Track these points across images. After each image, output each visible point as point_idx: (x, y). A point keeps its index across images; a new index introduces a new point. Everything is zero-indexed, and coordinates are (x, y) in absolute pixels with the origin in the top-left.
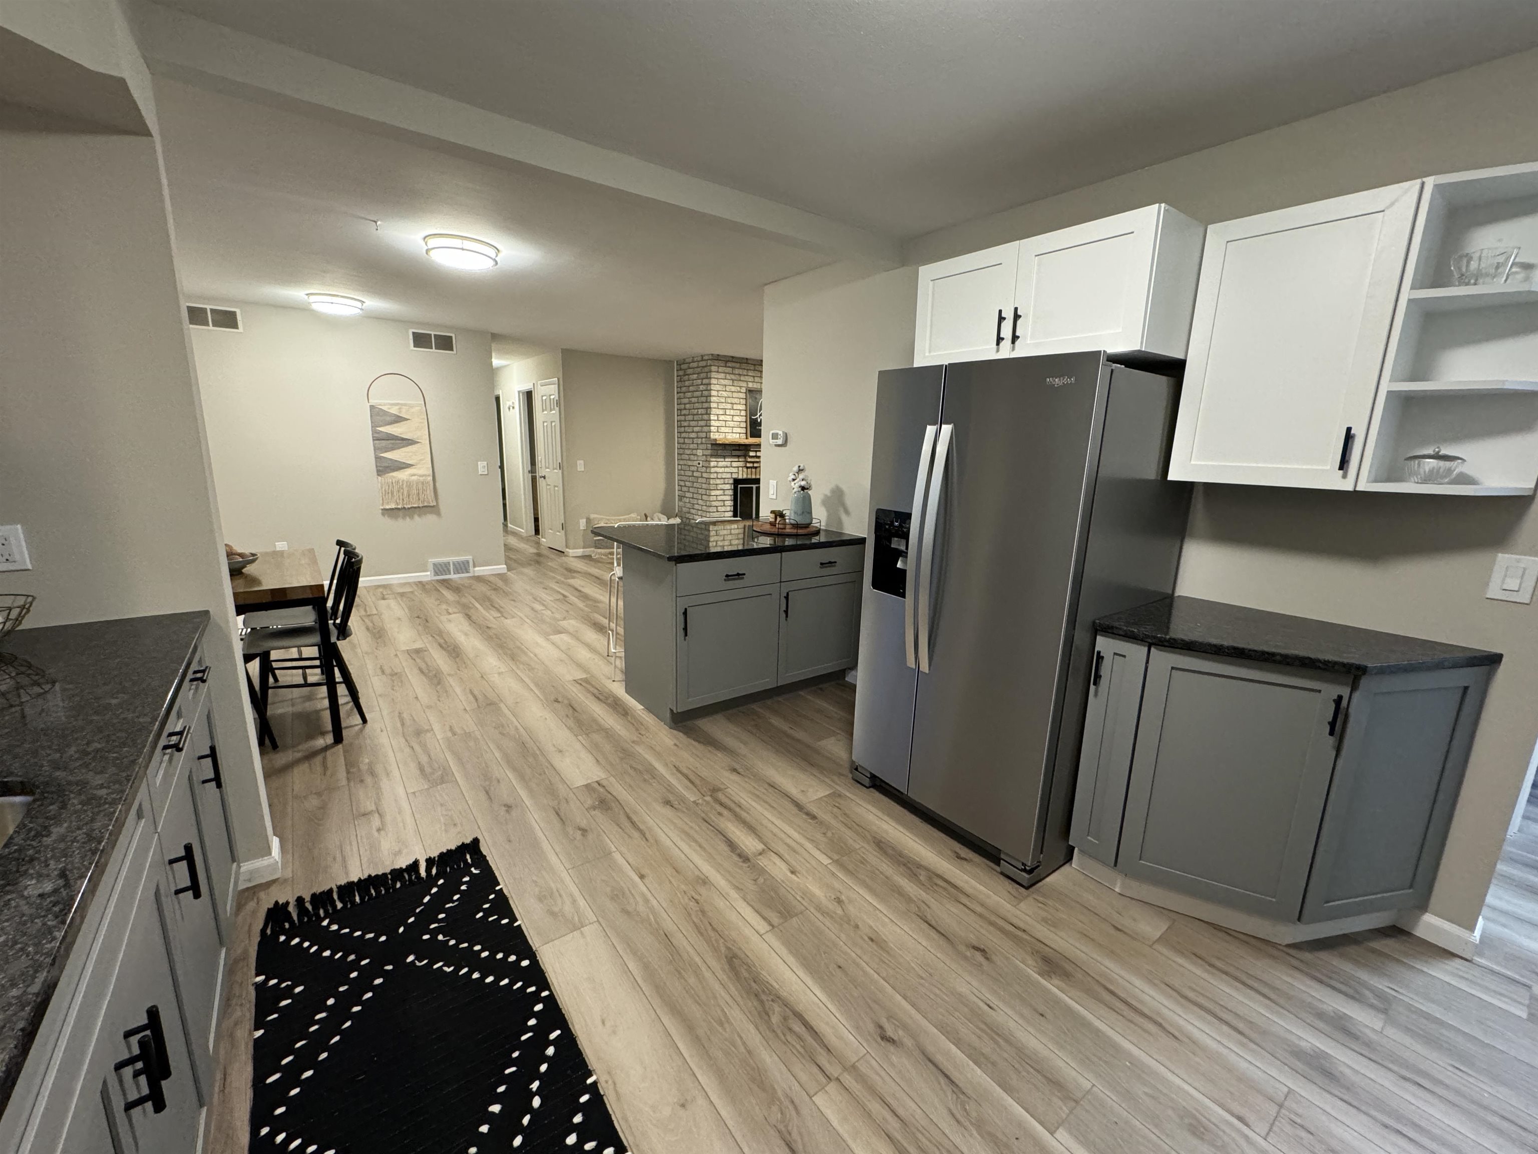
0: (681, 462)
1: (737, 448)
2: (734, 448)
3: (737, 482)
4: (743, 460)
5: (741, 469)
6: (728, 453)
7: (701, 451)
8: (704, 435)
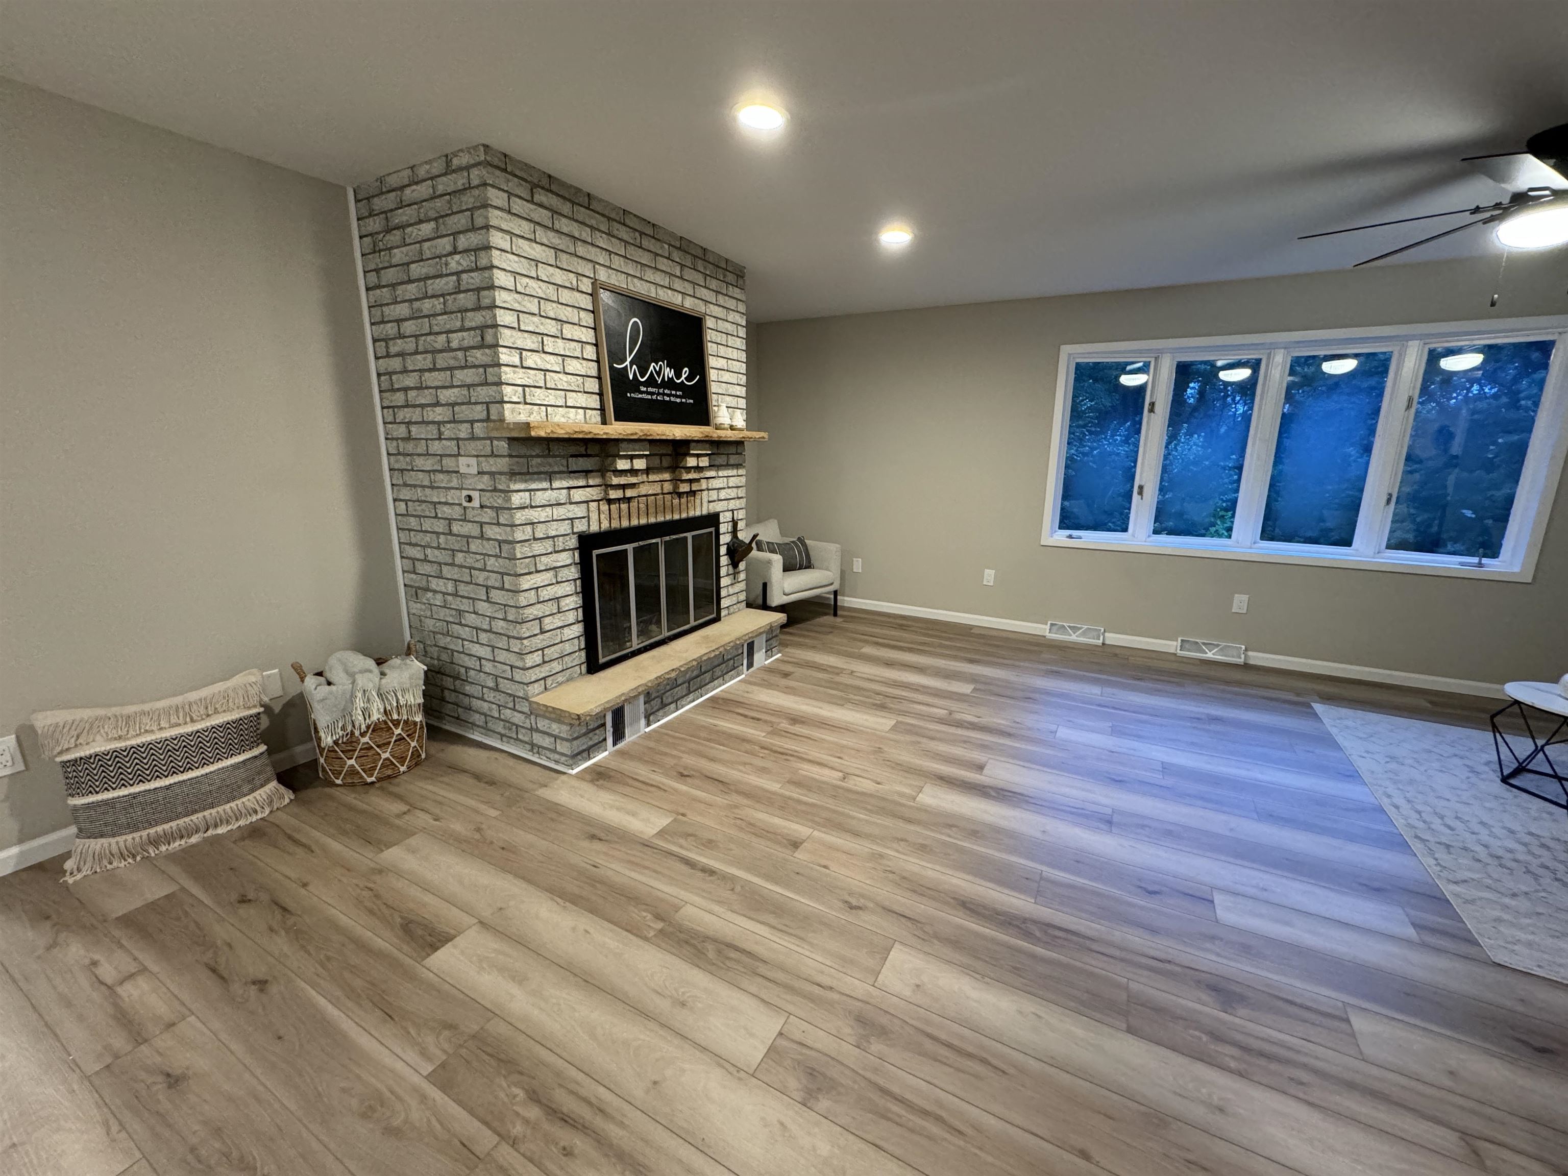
0: (406, 494)
1: (582, 450)
2: (573, 450)
3: (587, 542)
4: (597, 481)
5: (593, 505)
6: (557, 464)
7: (473, 461)
8: (478, 412)
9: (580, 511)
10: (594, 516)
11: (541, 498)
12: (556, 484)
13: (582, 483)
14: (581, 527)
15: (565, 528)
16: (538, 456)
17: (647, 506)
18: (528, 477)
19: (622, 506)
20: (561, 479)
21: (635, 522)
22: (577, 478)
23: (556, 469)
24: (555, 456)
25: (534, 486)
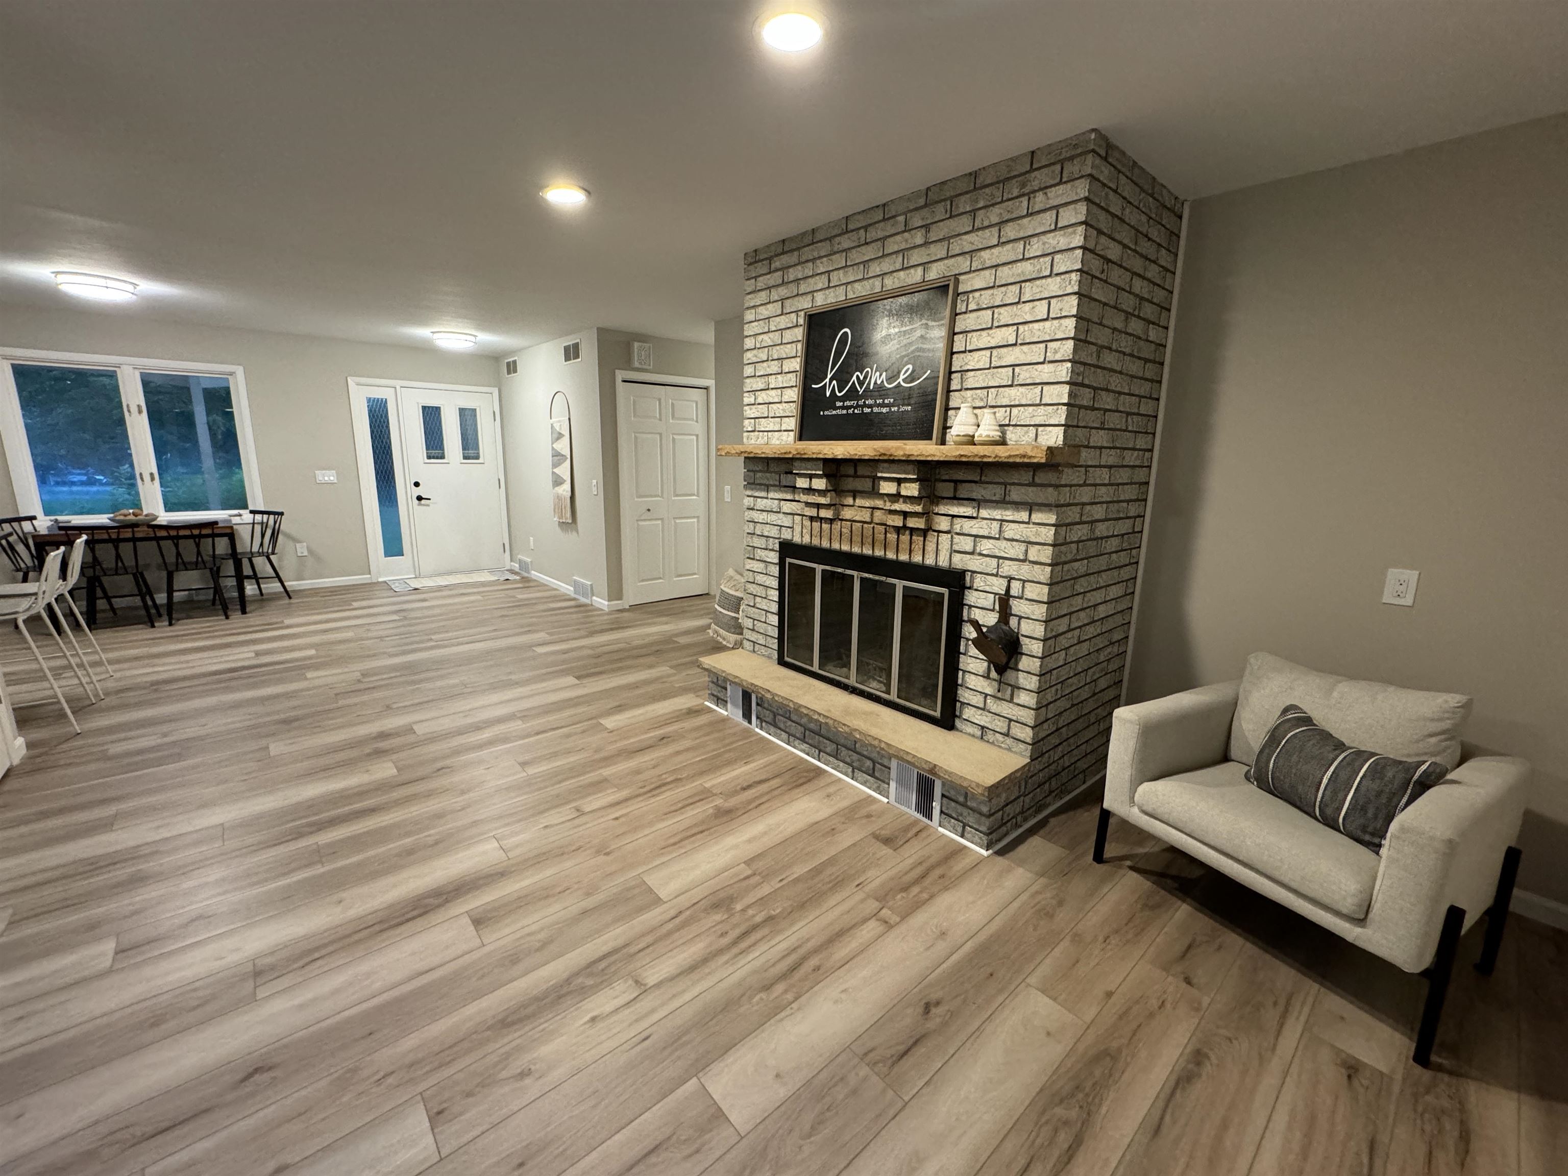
3: (787, 549)
4: (793, 496)
5: (798, 519)
6: (773, 479)
9: (786, 521)
10: (798, 529)
11: (761, 504)
12: (771, 495)
13: (789, 497)
14: (786, 535)
15: (774, 532)
16: (760, 471)
17: (851, 532)
18: (753, 486)
19: (824, 525)
20: (775, 491)
21: (836, 546)
22: (786, 492)
23: (771, 483)
24: (771, 472)
25: (756, 494)
